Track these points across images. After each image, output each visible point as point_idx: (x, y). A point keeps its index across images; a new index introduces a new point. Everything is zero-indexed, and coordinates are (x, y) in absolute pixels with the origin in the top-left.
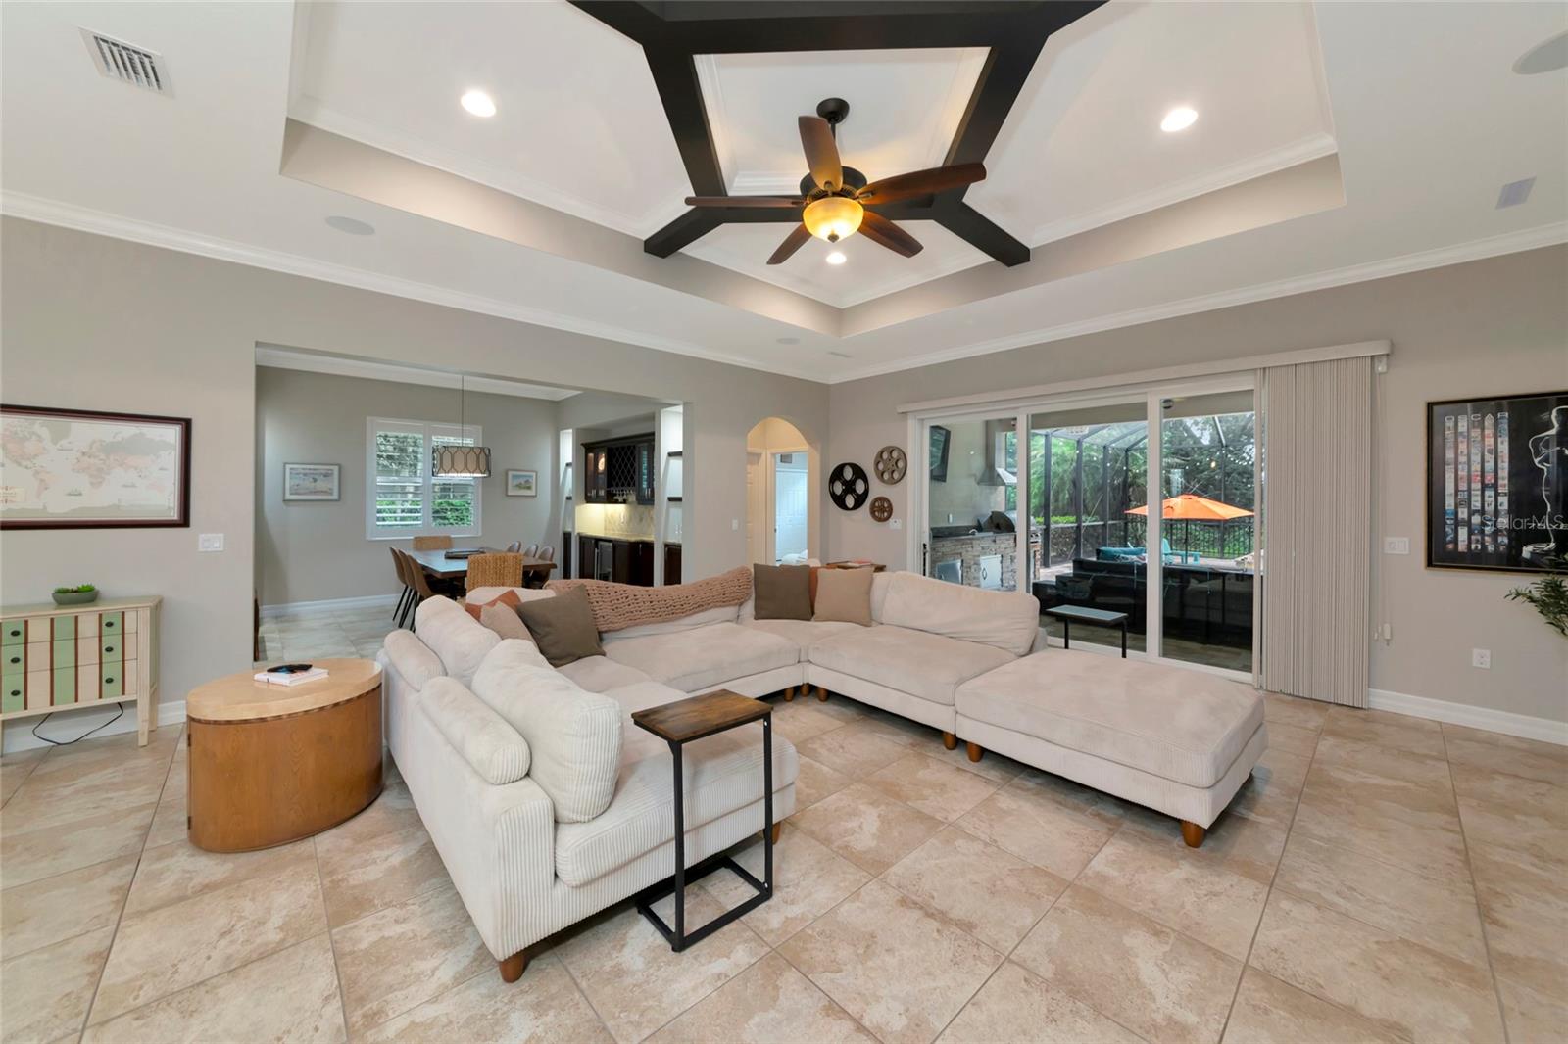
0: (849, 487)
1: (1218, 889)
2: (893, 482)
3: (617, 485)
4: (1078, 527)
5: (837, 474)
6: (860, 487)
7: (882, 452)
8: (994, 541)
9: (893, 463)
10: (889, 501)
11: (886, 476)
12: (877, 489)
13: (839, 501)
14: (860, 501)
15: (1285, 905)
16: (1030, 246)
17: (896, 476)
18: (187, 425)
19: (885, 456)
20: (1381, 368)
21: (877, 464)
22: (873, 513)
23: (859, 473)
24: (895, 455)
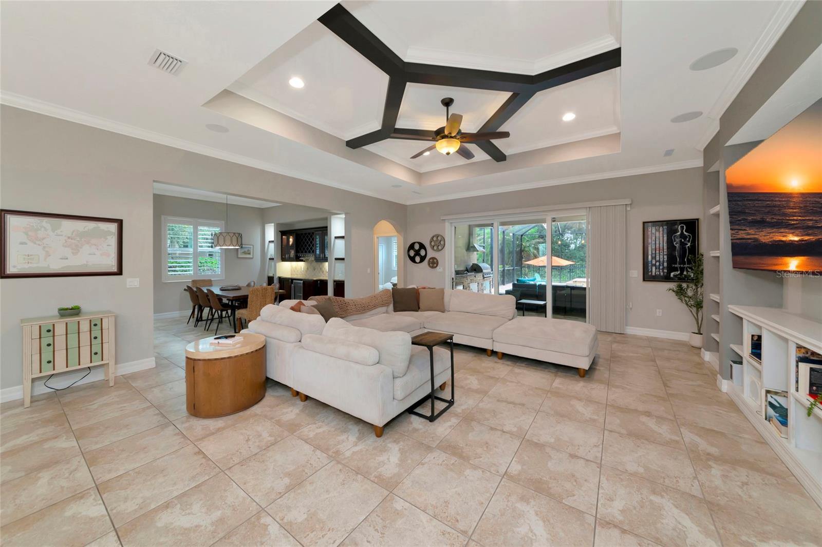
0: (417, 253)
1: (593, 387)
2: (438, 250)
3: (302, 252)
4: (504, 270)
5: (412, 247)
6: (423, 253)
7: (433, 237)
8: (475, 276)
9: (438, 242)
10: (436, 259)
11: (435, 248)
12: (431, 254)
13: (412, 259)
14: (423, 259)
15: (613, 389)
16: (506, 154)
17: (440, 248)
18: (120, 223)
19: (435, 239)
20: (628, 209)
21: (431, 242)
22: (429, 264)
23: (422, 246)
24: (439, 238)
